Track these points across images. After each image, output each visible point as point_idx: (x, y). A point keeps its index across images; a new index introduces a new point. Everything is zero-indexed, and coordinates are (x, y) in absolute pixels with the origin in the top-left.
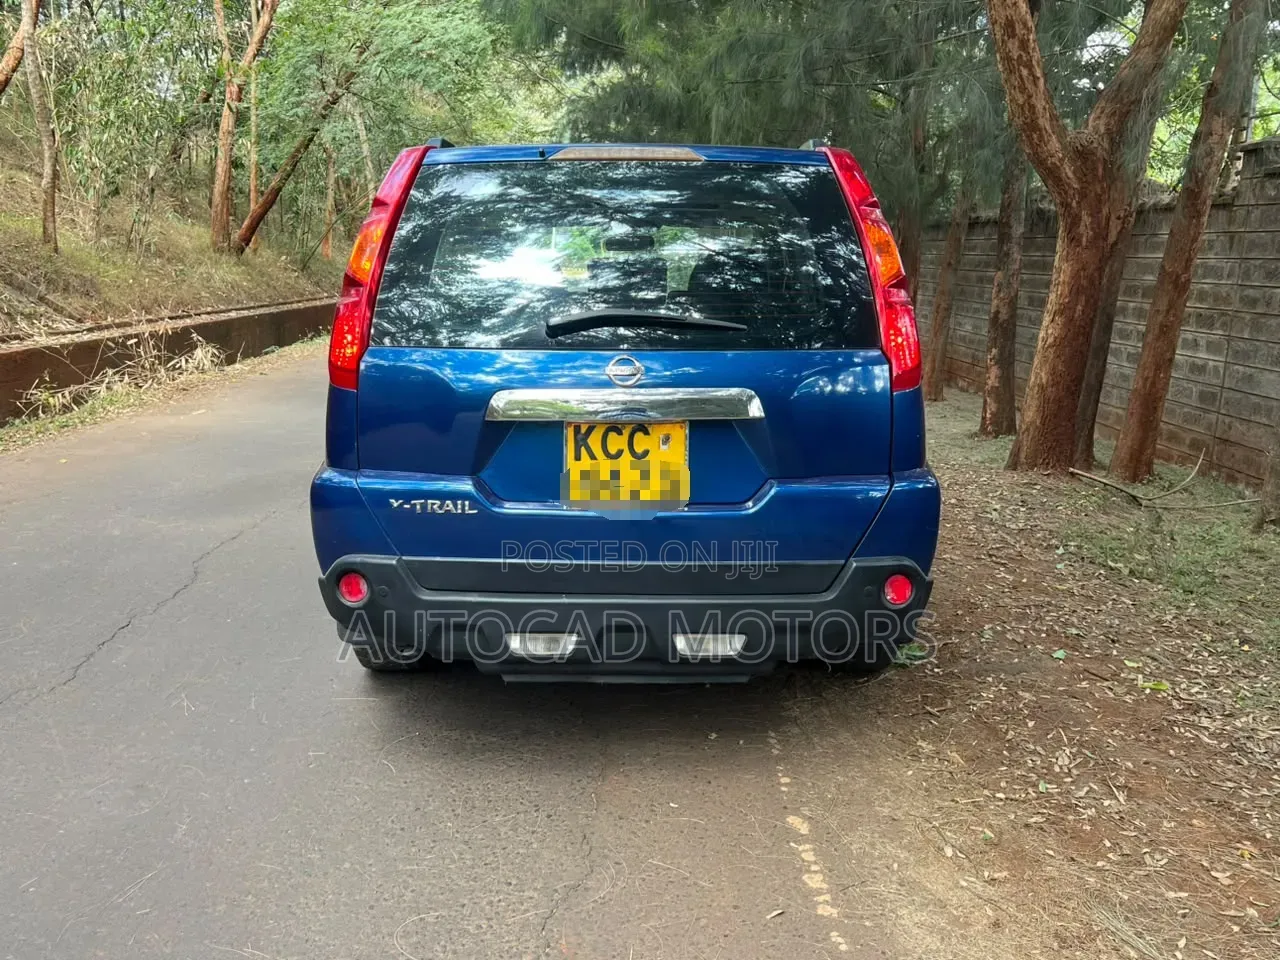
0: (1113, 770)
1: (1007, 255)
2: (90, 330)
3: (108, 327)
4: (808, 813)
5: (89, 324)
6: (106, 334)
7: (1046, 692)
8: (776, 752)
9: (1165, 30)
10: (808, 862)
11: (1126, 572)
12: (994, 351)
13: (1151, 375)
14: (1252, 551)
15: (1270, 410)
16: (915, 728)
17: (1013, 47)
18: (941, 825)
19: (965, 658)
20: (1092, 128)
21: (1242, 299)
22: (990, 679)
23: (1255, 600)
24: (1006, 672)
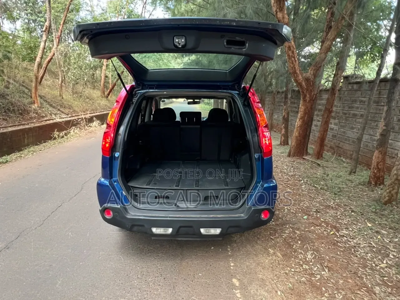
0: (324, 260)
1: (287, 102)
2: (70, 117)
3: (74, 116)
4: (239, 278)
5: (70, 116)
6: (73, 118)
7: (302, 231)
8: (230, 253)
9: (328, 49)
10: (238, 297)
11: (319, 188)
12: (284, 125)
13: (323, 133)
14: (349, 180)
15: (349, 140)
16: (268, 244)
17: (290, 53)
18: (277, 282)
19: (280, 219)
20: (310, 73)
21: (343, 113)
22: (287, 226)
23: (352, 196)
24: (292, 224)
